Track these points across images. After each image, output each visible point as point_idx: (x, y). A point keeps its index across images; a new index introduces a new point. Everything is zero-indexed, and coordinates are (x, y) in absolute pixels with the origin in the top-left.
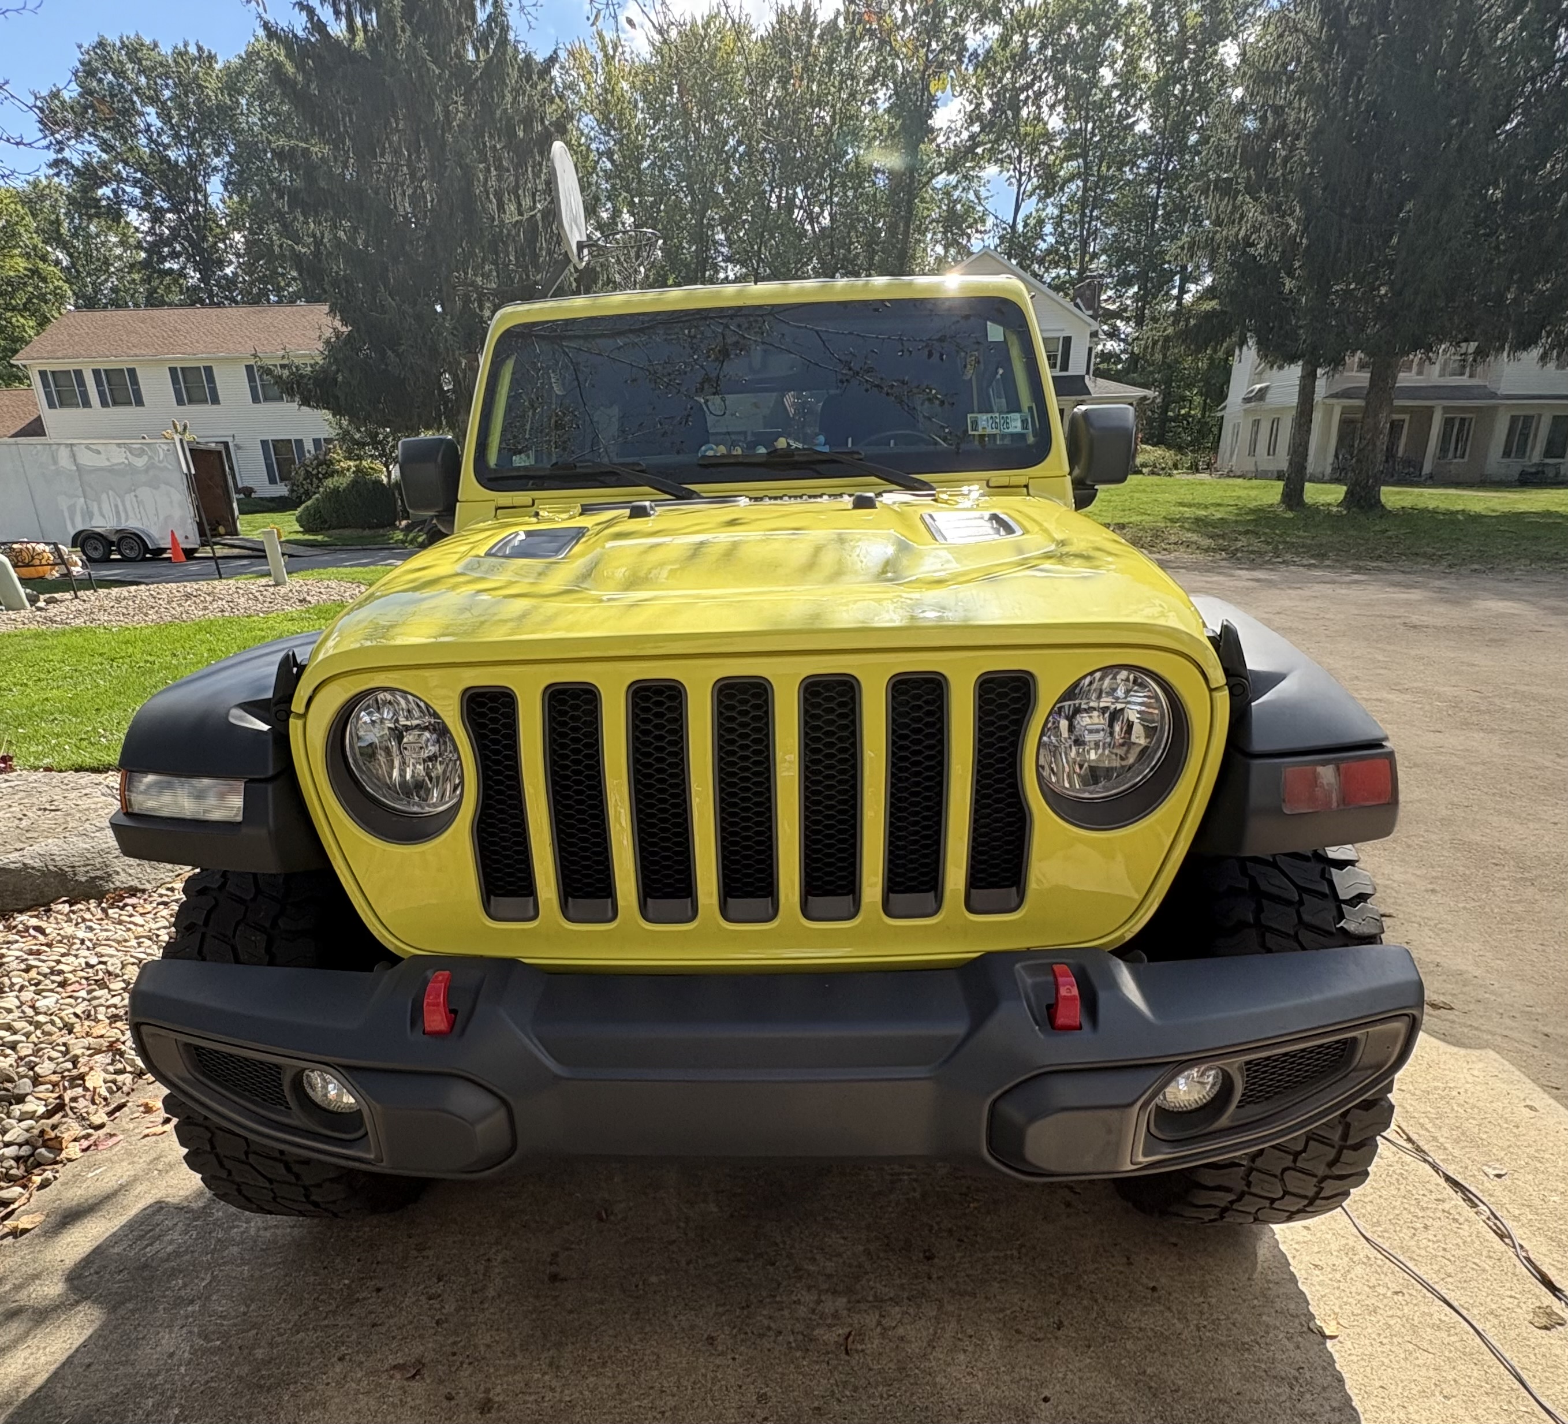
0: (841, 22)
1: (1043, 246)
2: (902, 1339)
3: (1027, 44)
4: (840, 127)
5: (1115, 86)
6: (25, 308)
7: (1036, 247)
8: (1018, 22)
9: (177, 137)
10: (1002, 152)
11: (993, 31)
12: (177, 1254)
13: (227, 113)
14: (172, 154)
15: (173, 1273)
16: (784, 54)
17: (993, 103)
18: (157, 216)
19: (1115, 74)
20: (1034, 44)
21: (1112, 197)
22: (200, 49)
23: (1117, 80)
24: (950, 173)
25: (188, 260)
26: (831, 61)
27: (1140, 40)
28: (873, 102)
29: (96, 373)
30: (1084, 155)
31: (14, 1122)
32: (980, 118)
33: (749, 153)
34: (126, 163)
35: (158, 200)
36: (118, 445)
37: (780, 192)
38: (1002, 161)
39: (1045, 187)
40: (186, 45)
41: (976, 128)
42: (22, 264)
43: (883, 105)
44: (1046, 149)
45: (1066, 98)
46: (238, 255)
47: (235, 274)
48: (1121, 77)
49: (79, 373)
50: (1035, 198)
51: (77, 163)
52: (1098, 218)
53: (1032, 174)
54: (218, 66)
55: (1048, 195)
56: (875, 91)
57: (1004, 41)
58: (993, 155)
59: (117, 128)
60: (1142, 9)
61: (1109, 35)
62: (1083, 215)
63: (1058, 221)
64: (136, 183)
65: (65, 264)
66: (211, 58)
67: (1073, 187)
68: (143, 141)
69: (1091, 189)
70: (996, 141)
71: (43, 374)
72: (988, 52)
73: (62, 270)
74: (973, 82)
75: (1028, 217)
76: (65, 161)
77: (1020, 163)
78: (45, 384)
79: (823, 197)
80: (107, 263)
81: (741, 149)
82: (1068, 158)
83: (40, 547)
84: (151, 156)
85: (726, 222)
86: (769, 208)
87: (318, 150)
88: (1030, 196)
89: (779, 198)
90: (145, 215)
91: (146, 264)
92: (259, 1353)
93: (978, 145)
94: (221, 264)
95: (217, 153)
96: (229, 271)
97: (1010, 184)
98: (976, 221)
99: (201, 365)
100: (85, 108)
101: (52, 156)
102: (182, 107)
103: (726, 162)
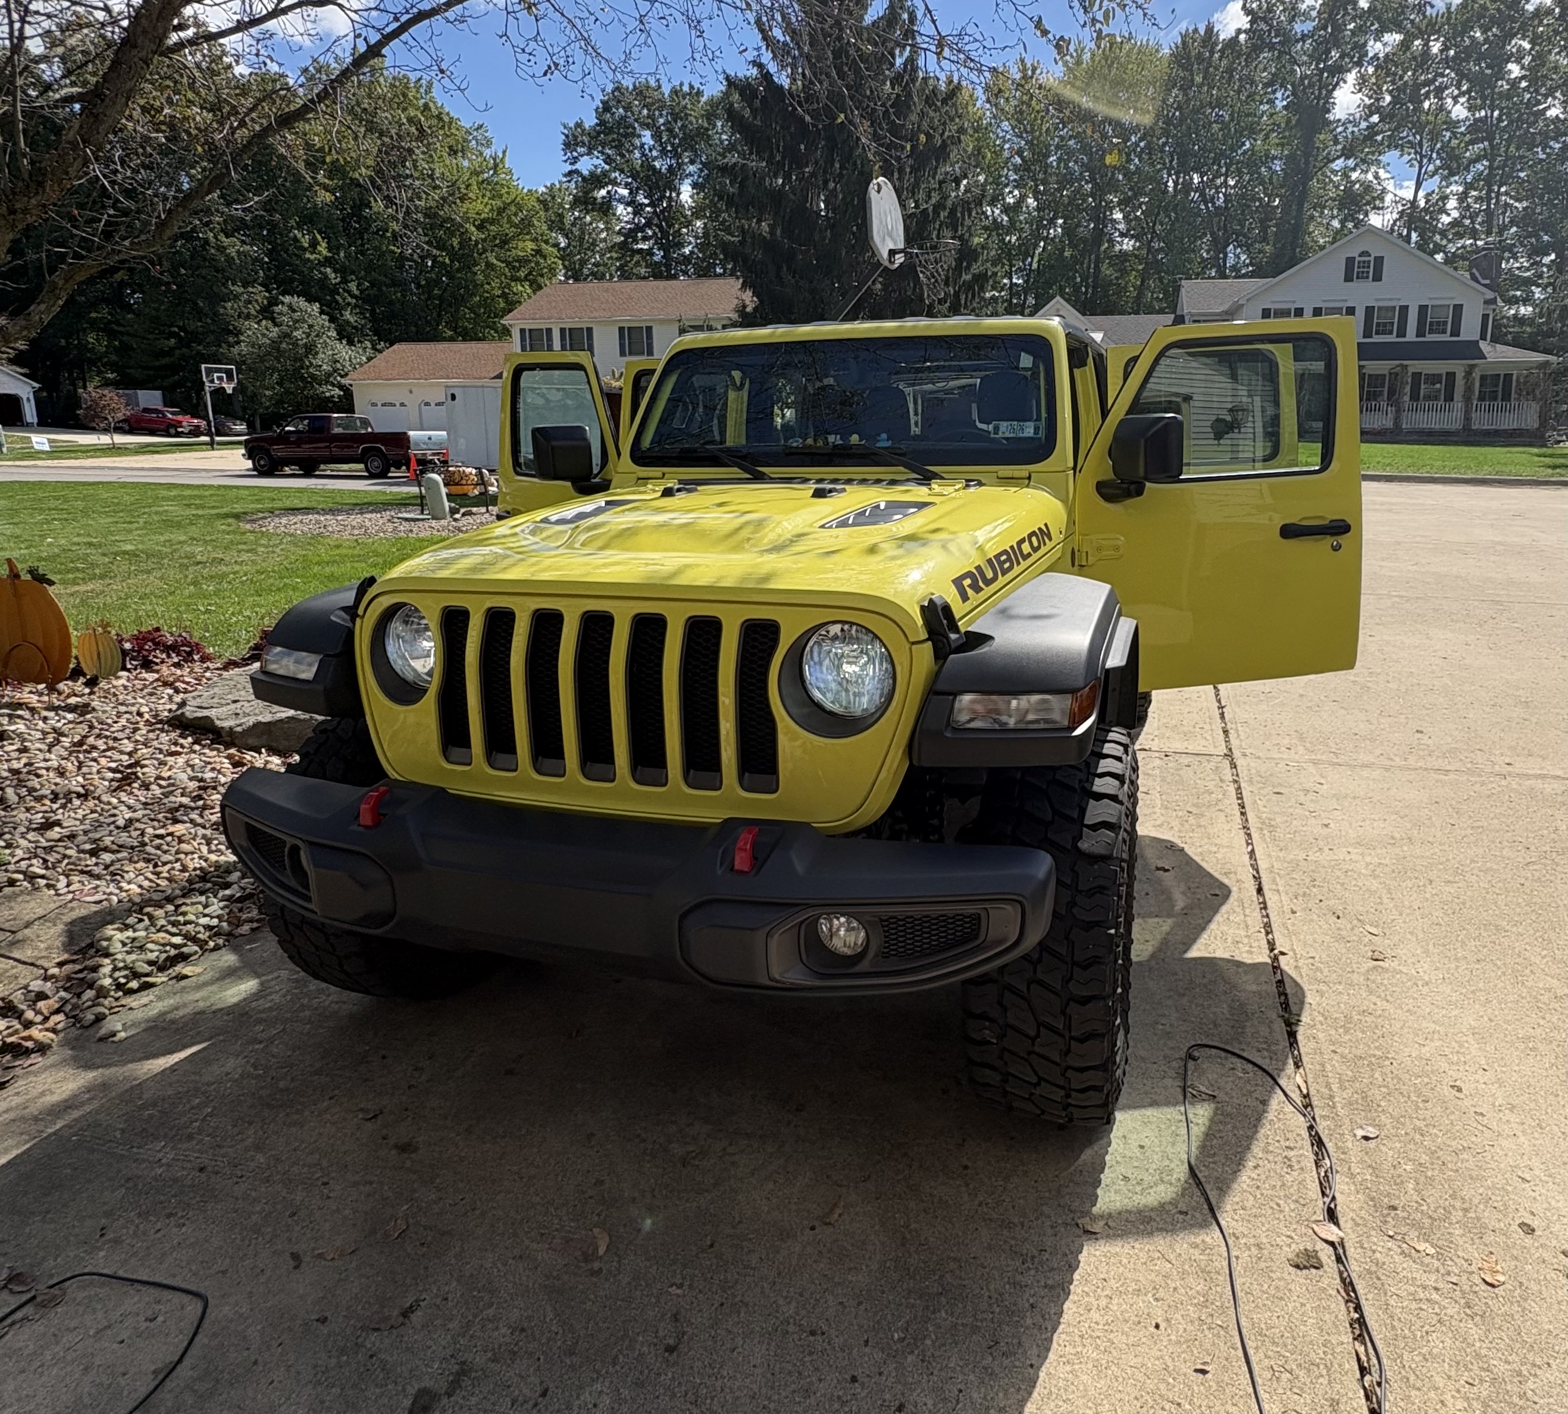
0: (1242, 37)
1: (1445, 219)
2: (733, 1163)
3: (1429, 48)
4: (1238, 123)
5: (1523, 78)
6: (526, 278)
7: (1438, 220)
8: (1419, 28)
9: (663, 152)
10: (1402, 138)
11: (1394, 38)
12: (270, 1009)
13: (702, 134)
14: (657, 164)
15: (259, 1021)
16: (1187, 67)
17: (1393, 97)
18: (638, 210)
19: (1523, 68)
20: (1436, 48)
21: (1522, 175)
22: (691, 87)
23: (1523, 72)
24: (1348, 158)
25: (656, 243)
26: (1230, 71)
27: (1549, 38)
28: (1271, 102)
29: (562, 330)
30: (1490, 138)
31: (215, 901)
32: (1378, 110)
33: (1149, 145)
34: (622, 171)
35: (641, 199)
36: (558, 389)
37: (1178, 178)
38: (1402, 146)
39: (1449, 168)
40: (681, 84)
41: (1375, 118)
42: (530, 246)
43: (1280, 104)
44: (1448, 134)
45: (1469, 91)
46: (697, 237)
47: (692, 252)
48: (1529, 69)
49: (549, 331)
50: (1437, 178)
51: (585, 173)
52: (1506, 193)
53: (1434, 155)
54: (703, 99)
55: (1452, 174)
56: (1274, 92)
57: (1405, 45)
58: (1393, 143)
59: (619, 147)
60: (1549, 12)
61: (1515, 35)
62: (1490, 191)
63: (1462, 197)
64: (627, 185)
65: (562, 245)
66: (699, 93)
67: (1480, 167)
68: (637, 154)
69: (1498, 168)
70: (1396, 129)
71: (522, 331)
72: (1387, 55)
73: (559, 250)
74: (1373, 80)
75: (1429, 195)
76: (577, 172)
77: (1421, 148)
78: (523, 339)
79: (1219, 181)
80: (594, 244)
81: (1142, 144)
82: (1472, 142)
83: (468, 470)
84: (642, 166)
85: (1123, 203)
86: (1165, 191)
87: (755, 164)
88: (1432, 177)
89: (1176, 183)
90: (630, 209)
91: (623, 246)
92: (282, 1084)
93: (1377, 134)
94: (680, 245)
95: (692, 162)
96: (687, 251)
97: (1412, 166)
98: (1374, 199)
99: (644, 325)
100: (599, 133)
101: (568, 168)
102: (670, 130)
103: (1128, 155)
